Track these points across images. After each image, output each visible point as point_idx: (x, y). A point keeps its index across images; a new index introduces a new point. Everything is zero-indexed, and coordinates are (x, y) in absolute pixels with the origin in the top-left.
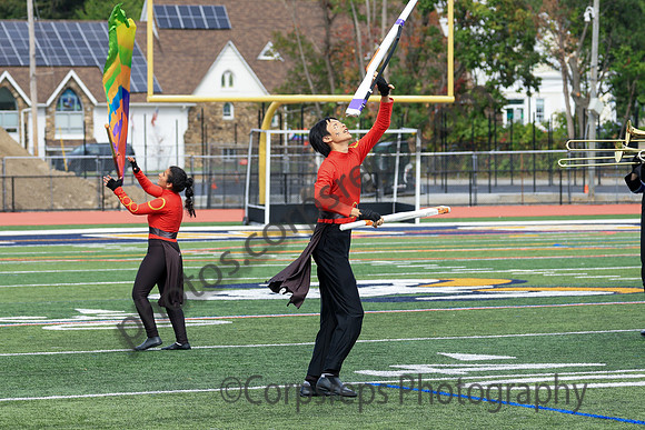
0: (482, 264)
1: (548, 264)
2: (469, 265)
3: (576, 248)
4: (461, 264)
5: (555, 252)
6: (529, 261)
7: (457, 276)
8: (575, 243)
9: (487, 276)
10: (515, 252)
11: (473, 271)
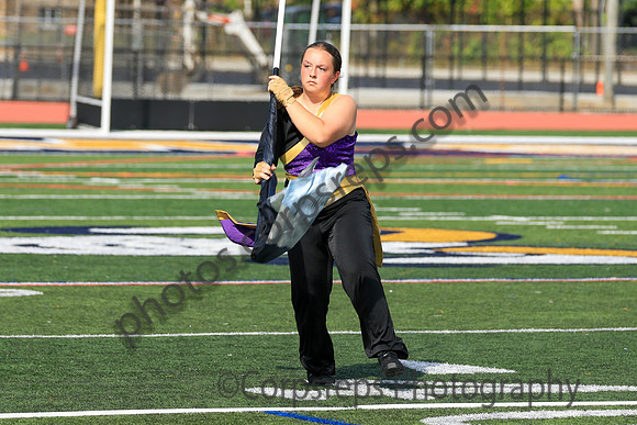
0: (446, 206)
1: (553, 209)
2: (427, 206)
3: (595, 184)
4: (413, 204)
5: (561, 190)
6: (521, 203)
7: (409, 225)
8: (591, 176)
9: (454, 226)
10: (498, 187)
11: (433, 217)
